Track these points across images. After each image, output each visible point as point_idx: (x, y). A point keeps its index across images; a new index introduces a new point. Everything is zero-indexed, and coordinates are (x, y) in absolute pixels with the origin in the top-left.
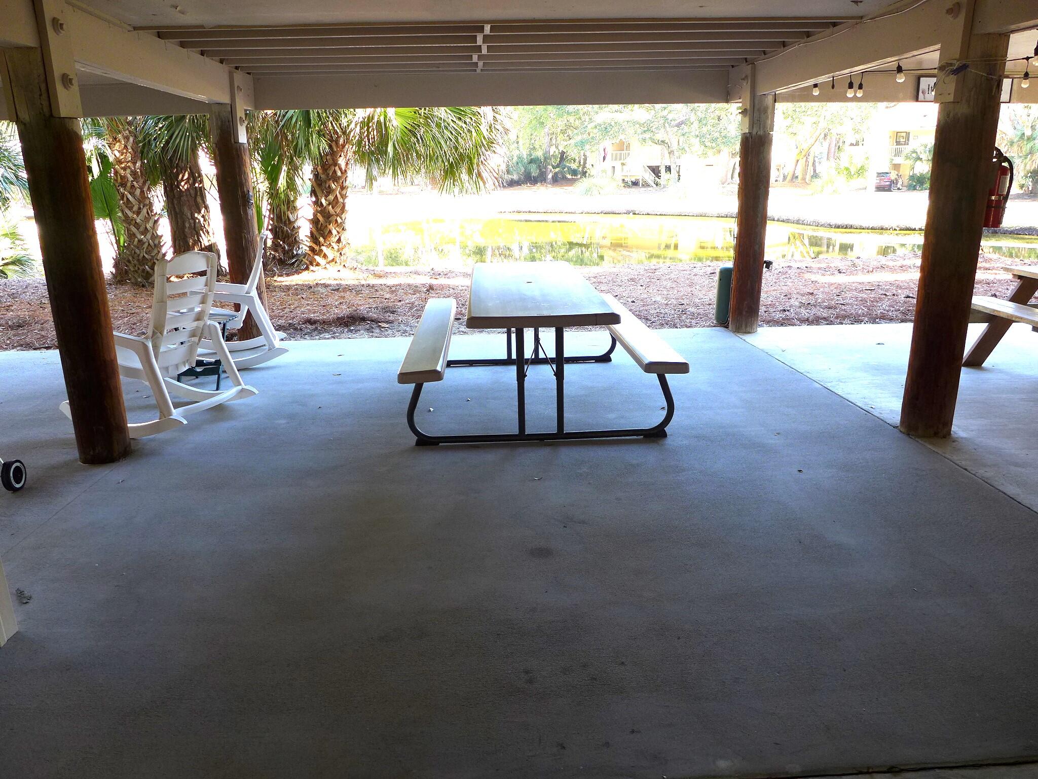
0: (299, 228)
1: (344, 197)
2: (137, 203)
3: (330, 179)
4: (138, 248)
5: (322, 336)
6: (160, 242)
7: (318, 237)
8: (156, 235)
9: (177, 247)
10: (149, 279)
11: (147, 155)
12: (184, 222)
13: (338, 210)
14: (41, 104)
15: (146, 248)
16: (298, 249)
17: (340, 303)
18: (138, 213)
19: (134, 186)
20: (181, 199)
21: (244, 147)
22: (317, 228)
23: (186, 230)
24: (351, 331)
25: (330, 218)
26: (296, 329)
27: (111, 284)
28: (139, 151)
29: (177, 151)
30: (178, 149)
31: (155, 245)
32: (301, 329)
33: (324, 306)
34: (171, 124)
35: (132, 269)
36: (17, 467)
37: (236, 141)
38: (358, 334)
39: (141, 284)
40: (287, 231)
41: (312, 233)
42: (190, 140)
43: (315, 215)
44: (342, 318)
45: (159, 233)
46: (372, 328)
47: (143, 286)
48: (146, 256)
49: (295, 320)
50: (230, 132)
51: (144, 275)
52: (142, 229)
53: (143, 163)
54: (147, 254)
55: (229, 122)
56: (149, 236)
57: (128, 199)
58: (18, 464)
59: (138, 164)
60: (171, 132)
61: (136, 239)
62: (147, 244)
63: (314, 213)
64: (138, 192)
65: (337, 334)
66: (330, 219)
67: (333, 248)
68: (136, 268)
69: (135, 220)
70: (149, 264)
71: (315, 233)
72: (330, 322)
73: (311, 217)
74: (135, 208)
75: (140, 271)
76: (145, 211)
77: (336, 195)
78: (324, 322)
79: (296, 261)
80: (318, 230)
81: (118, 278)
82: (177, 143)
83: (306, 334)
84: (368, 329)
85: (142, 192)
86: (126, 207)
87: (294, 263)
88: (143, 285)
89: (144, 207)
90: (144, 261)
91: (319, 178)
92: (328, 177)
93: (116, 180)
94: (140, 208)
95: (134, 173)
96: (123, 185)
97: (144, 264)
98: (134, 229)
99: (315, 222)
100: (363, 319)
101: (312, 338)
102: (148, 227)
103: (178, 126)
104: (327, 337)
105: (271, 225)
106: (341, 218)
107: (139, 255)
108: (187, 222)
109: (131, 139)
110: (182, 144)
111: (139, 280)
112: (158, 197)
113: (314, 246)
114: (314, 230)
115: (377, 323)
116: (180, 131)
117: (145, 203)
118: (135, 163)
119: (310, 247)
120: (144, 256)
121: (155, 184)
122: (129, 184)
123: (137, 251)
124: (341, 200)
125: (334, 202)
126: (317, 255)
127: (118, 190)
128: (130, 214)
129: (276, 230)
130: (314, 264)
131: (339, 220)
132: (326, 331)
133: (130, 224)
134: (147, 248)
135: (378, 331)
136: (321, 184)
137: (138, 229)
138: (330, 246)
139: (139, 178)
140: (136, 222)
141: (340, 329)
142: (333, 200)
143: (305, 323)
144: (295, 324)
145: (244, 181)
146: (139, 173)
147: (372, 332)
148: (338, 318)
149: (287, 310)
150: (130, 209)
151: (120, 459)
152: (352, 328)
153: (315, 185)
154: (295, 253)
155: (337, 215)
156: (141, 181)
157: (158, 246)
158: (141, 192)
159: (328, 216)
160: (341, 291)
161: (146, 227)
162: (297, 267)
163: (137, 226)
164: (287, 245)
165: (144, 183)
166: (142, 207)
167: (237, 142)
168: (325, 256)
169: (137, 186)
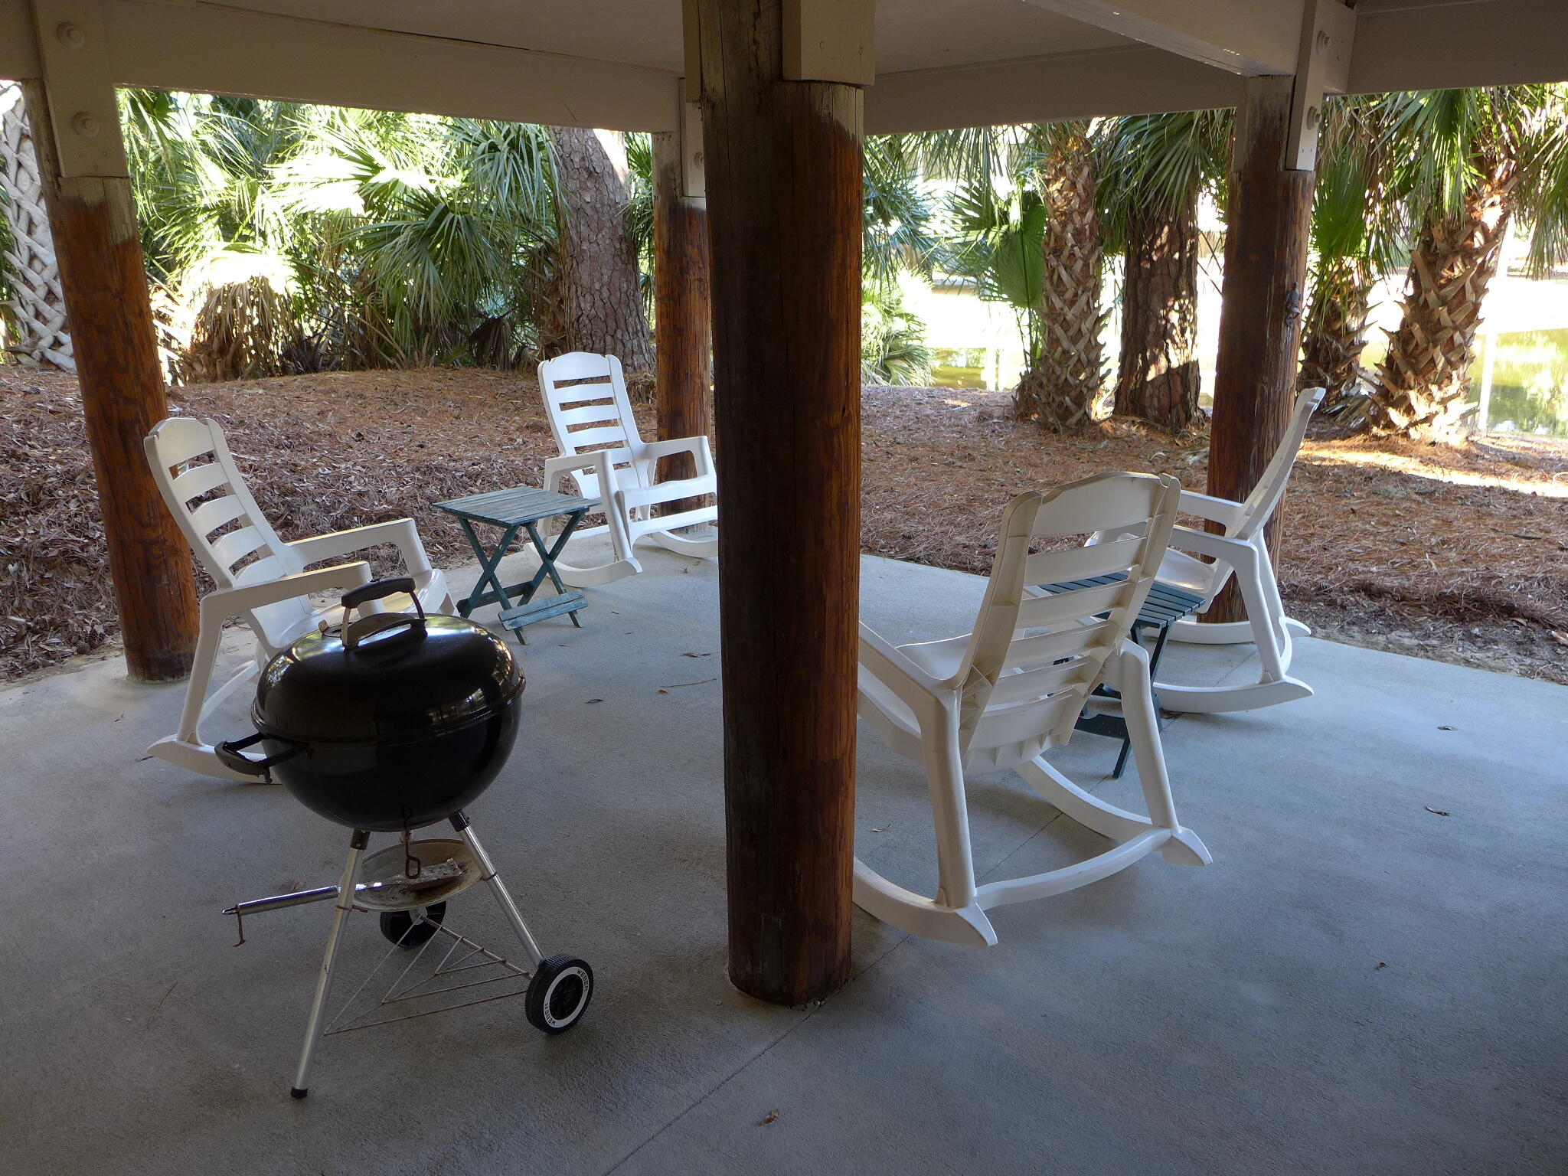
0: (1364, 344)
1: (1480, 291)
2: (1074, 285)
3: (1456, 253)
4: (1059, 363)
5: (1393, 635)
6: (1098, 357)
7: (1402, 369)
8: (1093, 343)
9: (1127, 366)
10: (1066, 420)
11: (1109, 199)
12: (1147, 323)
13: (1460, 318)
14: (755, 42)
15: (1072, 366)
16: (1350, 385)
17: (1443, 542)
18: (1072, 303)
19: (1073, 254)
20: (1150, 280)
21: (1305, 181)
22: (1405, 351)
23: (1149, 339)
24: (1471, 638)
25: (1437, 332)
26: (1331, 603)
27: (1008, 418)
28: (1095, 192)
29: (1162, 191)
30: (1163, 188)
31: (1089, 361)
32: (1344, 607)
33: (1403, 544)
34: (1160, 140)
35: (1044, 400)
36: (573, 980)
37: (1288, 167)
38: (1490, 654)
39: (1052, 428)
40: (1337, 349)
41: (1390, 359)
42: (1189, 171)
43: (1404, 324)
44: (1452, 599)
45: (1101, 339)
46: (1532, 640)
47: (1055, 431)
48: (1070, 379)
49: (1331, 576)
50: (1280, 144)
51: (1061, 412)
52: (1072, 332)
53: (1098, 214)
54: (1072, 375)
55: (1281, 119)
56: (1081, 345)
57: (1059, 277)
58: (573, 970)
59: (1090, 214)
60: (1156, 158)
61: (1060, 349)
62: (1075, 359)
63: (1404, 321)
64: (1079, 265)
65: (1435, 642)
66: (1439, 335)
67: (1431, 394)
68: (1051, 399)
69: (1065, 315)
70: (1073, 394)
71: (1399, 360)
72: (1419, 600)
73: (1395, 327)
74: (1069, 295)
75: (1054, 405)
76: (1083, 299)
77: (1464, 286)
78: (1403, 598)
79: (1343, 409)
80: (1406, 355)
81: (1022, 410)
82: (1163, 178)
83: (1354, 624)
84: (1519, 643)
85: (1086, 265)
86: (1055, 291)
87: (1337, 413)
88: (1055, 429)
89: (1083, 292)
90: (1064, 388)
91: (1432, 250)
92: (1453, 248)
93: (1047, 244)
94: (1076, 295)
95: (1078, 234)
96: (1057, 252)
97: (1063, 394)
98: (1059, 331)
99: (1401, 338)
100: (1509, 611)
101: (1368, 637)
102: (1084, 329)
103: (1171, 146)
104: (1406, 641)
105: (1308, 335)
106: (1463, 335)
107: (1058, 377)
108: (1152, 324)
109: (1086, 170)
110: (1172, 180)
111: (1051, 420)
112: (1113, 276)
113: (1390, 386)
114: (1398, 355)
115: (1545, 628)
116: (1173, 155)
117: (1087, 285)
118: (1083, 214)
119: (1379, 387)
120: (1066, 379)
121: (1112, 251)
122: (1066, 252)
123: (1058, 370)
124: (1471, 297)
125: (1455, 302)
126: (1393, 407)
127: (1047, 261)
128: (1058, 303)
129: (1315, 345)
130: (1383, 422)
131: (1458, 338)
132: (1405, 624)
133: (1054, 321)
134: (1075, 365)
135: (1546, 652)
136: (1435, 263)
137: (1066, 332)
138: (1425, 391)
139: (1086, 239)
140: (1065, 319)
141: (1443, 626)
142: (1454, 297)
143: (1355, 590)
144: (1331, 591)
145: (1288, 261)
146: (1088, 233)
147: (1531, 654)
148: (1441, 597)
149: (1316, 543)
150: (1061, 294)
151: (808, 1000)
152: (1476, 631)
153: (1420, 262)
154: (1344, 393)
155: (1456, 329)
156: (1088, 246)
157: (1096, 364)
158: (1084, 265)
159: (1433, 329)
160: (1438, 498)
161: (1080, 329)
162: (1342, 421)
163: (1066, 325)
164: (1330, 377)
165: (1093, 250)
166: (1080, 292)
167: (1291, 167)
168: (1409, 410)
169: (1080, 255)
